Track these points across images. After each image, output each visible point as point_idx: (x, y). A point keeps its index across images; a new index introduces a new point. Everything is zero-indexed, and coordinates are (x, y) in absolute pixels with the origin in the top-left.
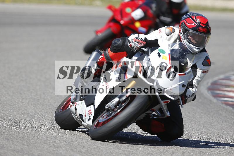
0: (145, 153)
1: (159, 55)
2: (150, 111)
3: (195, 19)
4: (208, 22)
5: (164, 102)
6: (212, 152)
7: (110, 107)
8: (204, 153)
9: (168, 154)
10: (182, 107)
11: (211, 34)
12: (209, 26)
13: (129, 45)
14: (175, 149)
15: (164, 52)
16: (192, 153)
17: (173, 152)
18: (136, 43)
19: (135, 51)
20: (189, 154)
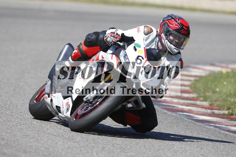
0: (65, 147)
1: (135, 50)
6: (132, 147)
7: (88, 100)
8: (124, 148)
9: (88, 148)
13: (105, 39)
14: (95, 144)
15: (139, 46)
16: (112, 149)
17: (93, 147)
18: (111, 37)
19: (110, 45)
20: (109, 149)
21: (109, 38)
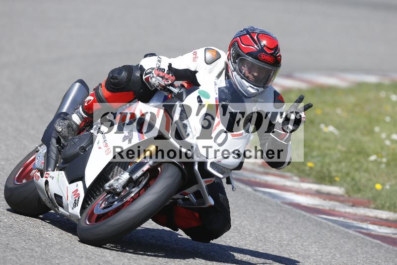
2: (180, 194)
3: (255, 38)
4: (278, 45)
5: (205, 181)
7: (114, 189)
10: (234, 189)
11: (281, 66)
12: (278, 53)
13: (144, 78)
18: (158, 77)
19: (154, 88)
21: (154, 80)
